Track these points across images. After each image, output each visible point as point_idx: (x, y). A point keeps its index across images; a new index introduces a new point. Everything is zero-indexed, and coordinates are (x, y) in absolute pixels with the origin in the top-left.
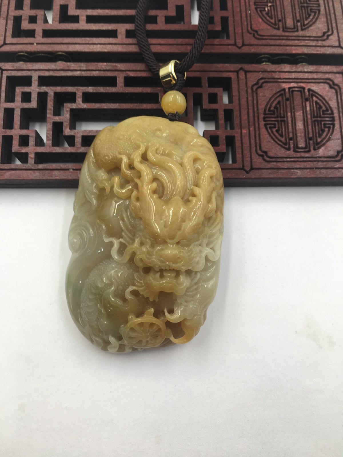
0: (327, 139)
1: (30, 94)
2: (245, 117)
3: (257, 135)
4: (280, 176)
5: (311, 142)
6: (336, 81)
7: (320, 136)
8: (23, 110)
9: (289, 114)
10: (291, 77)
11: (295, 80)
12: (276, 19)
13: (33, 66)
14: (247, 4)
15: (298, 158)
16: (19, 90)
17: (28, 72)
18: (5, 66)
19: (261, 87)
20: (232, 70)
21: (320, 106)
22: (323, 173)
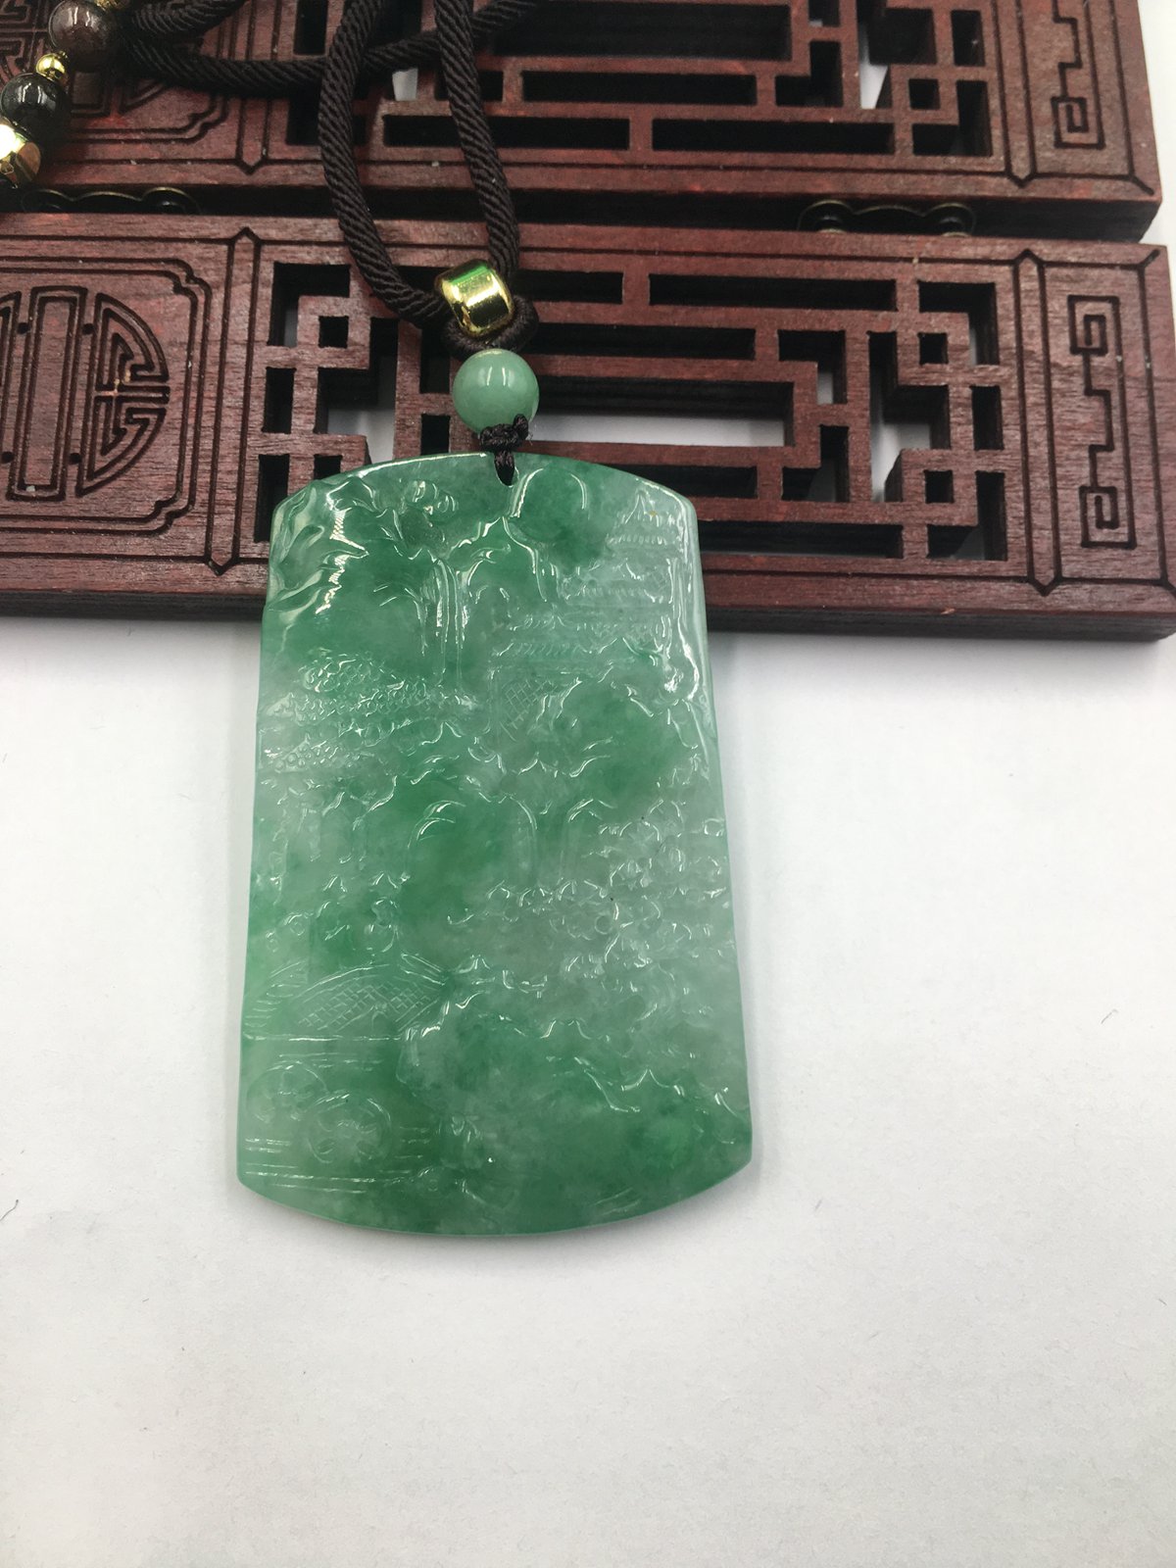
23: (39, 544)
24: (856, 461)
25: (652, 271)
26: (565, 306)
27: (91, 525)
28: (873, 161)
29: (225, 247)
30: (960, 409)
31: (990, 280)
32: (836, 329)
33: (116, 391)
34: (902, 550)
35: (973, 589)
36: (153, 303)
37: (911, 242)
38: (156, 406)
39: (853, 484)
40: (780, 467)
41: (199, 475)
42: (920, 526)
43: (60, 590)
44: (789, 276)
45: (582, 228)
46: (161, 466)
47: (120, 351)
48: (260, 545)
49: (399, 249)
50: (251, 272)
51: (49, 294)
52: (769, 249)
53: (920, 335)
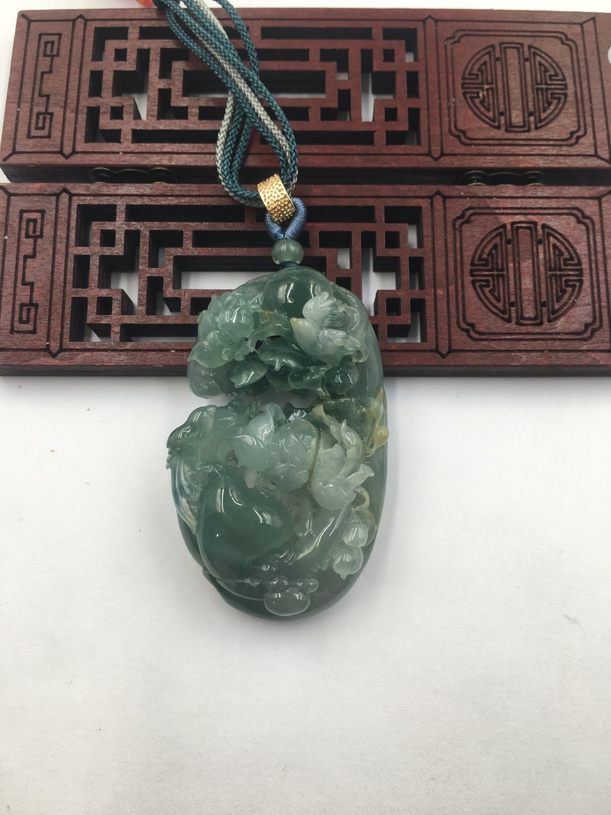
0: (569, 304)
1: (113, 233)
2: (441, 270)
3: (460, 298)
4: (496, 362)
5: (544, 309)
6: (587, 212)
7: (558, 301)
8: (103, 258)
9: (511, 265)
10: (515, 206)
11: (523, 211)
12: (496, 110)
13: (117, 190)
14: (451, 86)
15: (523, 334)
16: (96, 227)
17: (109, 198)
18: (75, 189)
19: (468, 221)
20: (423, 194)
21: (560, 251)
22: (563, 359)
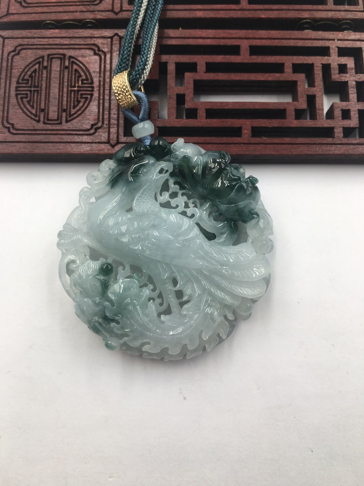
23: (55, 139)
24: (319, 106)
25: (250, 44)
26: (223, 56)
27: (71, 132)
28: (320, 7)
29: (110, 40)
30: (352, 89)
31: (360, 46)
32: (310, 62)
33: (77, 88)
34: (334, 135)
35: (357, 148)
36: (87, 59)
37: (333, 34)
38: (90, 93)
39: (318, 114)
40: (294, 108)
41: (105, 114)
42: (340, 127)
43: (62, 154)
44: (295, 45)
45: (226, 31)
46: (92, 112)
47: (77, 75)
48: (126, 138)
49: (167, 39)
50: (118, 47)
51: (54, 56)
52: (288, 37)
53: (339, 65)
